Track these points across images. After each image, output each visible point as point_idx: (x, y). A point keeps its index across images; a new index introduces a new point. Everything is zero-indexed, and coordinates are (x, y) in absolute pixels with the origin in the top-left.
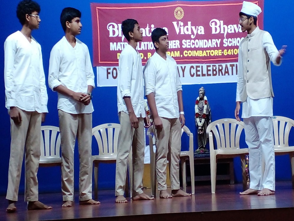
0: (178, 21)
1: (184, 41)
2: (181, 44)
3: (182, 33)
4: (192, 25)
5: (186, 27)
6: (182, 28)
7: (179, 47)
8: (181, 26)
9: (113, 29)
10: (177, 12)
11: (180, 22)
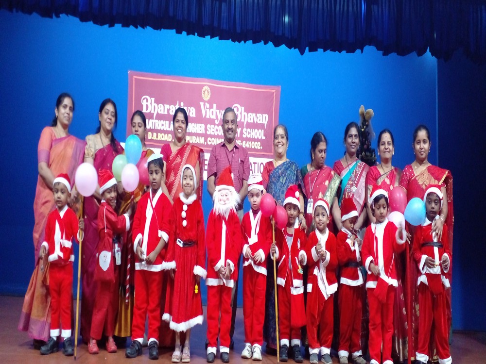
0: (204, 102)
1: (209, 126)
2: (206, 130)
3: (208, 117)
4: (217, 108)
5: (211, 110)
6: (208, 110)
7: (204, 133)
8: (207, 108)
9: (147, 103)
10: (204, 92)
11: (206, 103)
